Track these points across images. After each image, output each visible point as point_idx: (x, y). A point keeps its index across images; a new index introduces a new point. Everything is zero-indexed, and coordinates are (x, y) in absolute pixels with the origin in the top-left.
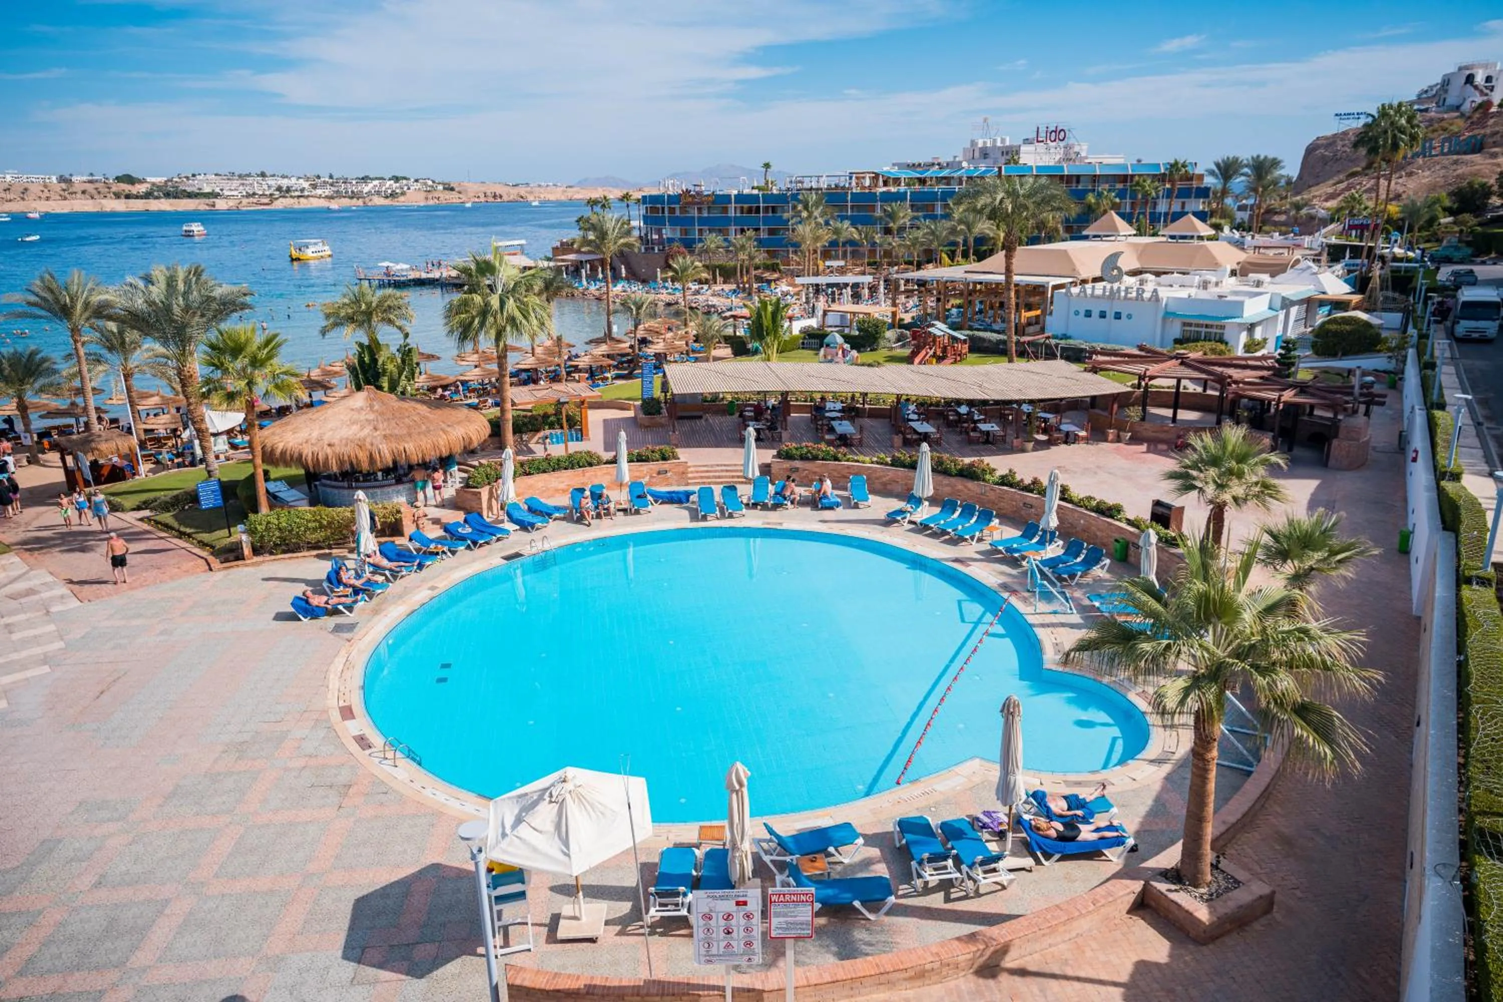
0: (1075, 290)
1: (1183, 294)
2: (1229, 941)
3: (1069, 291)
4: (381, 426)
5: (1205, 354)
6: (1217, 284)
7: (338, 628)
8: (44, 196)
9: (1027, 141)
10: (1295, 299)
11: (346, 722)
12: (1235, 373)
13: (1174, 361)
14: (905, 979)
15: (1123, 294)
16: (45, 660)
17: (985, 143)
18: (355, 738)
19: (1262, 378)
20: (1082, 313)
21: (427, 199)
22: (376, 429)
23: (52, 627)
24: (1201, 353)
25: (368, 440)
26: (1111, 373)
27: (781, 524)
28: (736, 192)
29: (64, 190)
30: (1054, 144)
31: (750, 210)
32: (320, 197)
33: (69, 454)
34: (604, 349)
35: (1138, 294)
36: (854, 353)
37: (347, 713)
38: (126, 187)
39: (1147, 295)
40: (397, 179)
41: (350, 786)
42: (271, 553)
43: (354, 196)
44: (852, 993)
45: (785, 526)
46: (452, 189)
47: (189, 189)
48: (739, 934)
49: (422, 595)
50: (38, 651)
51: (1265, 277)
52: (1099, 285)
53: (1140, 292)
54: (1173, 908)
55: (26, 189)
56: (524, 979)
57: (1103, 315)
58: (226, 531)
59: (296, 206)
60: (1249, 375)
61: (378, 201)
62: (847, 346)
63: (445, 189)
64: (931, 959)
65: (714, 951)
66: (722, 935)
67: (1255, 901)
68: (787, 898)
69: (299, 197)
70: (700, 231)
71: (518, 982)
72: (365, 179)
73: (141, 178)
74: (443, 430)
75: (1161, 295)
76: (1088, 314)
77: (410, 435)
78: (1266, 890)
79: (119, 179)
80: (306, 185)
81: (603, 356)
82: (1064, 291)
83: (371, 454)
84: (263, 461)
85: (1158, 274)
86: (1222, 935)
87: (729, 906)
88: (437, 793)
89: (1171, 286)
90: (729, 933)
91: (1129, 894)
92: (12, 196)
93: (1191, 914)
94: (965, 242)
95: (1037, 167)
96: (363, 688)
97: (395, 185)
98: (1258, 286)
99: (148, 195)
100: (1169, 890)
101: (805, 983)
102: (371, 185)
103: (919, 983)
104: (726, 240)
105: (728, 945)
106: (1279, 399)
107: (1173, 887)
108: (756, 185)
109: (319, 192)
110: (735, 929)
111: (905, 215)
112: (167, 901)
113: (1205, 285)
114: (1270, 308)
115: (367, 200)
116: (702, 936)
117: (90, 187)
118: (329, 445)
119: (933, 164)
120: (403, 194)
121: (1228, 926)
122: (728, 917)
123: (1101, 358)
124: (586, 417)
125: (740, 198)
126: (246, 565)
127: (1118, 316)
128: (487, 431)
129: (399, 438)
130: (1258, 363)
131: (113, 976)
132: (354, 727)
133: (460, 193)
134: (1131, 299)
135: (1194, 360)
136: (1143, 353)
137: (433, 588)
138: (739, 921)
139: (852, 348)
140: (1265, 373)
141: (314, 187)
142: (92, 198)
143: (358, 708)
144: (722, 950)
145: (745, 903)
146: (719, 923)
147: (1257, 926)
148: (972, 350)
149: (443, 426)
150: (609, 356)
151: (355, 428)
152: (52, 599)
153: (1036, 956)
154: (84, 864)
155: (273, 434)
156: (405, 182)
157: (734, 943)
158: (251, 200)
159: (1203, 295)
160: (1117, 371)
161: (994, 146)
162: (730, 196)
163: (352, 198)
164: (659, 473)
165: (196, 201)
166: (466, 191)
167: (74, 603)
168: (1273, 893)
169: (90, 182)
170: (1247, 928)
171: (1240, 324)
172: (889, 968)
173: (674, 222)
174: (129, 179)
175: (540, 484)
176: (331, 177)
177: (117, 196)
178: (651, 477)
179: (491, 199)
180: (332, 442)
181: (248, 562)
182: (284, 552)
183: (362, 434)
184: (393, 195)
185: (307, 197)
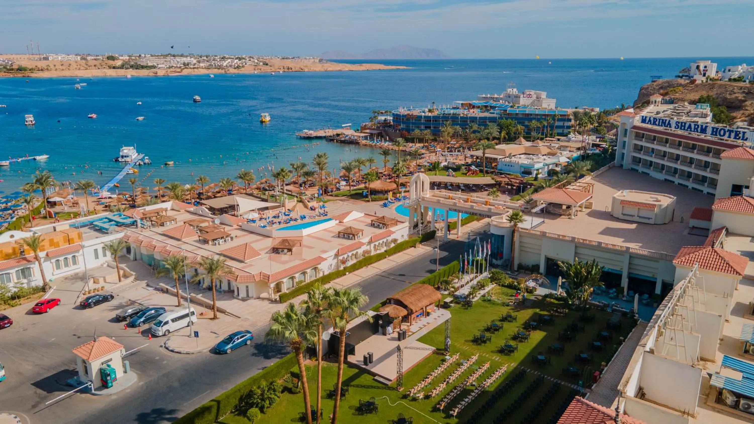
21: (255, 69)
28: (424, 115)
31: (428, 121)
32: (203, 68)
38: (111, 62)
39: (517, 162)
43: (220, 67)
46: (267, 64)
47: (141, 64)
59: (193, 73)
61: (232, 71)
63: (264, 64)
69: (194, 68)
72: (224, 58)
73: (116, 57)
79: (107, 58)
80: (195, 61)
95: (518, 111)
97: (239, 62)
99: (122, 67)
102: (227, 62)
109: (202, 65)
114: (543, 166)
115: (226, 70)
117: (97, 63)
120: (243, 67)
133: (271, 66)
141: (199, 62)
156: (244, 60)
158: (172, 70)
162: (421, 116)
163: (219, 69)
165: (147, 71)
166: (274, 66)
174: (111, 58)
177: (109, 67)
179: (286, 70)
184: (238, 67)
185: (197, 68)
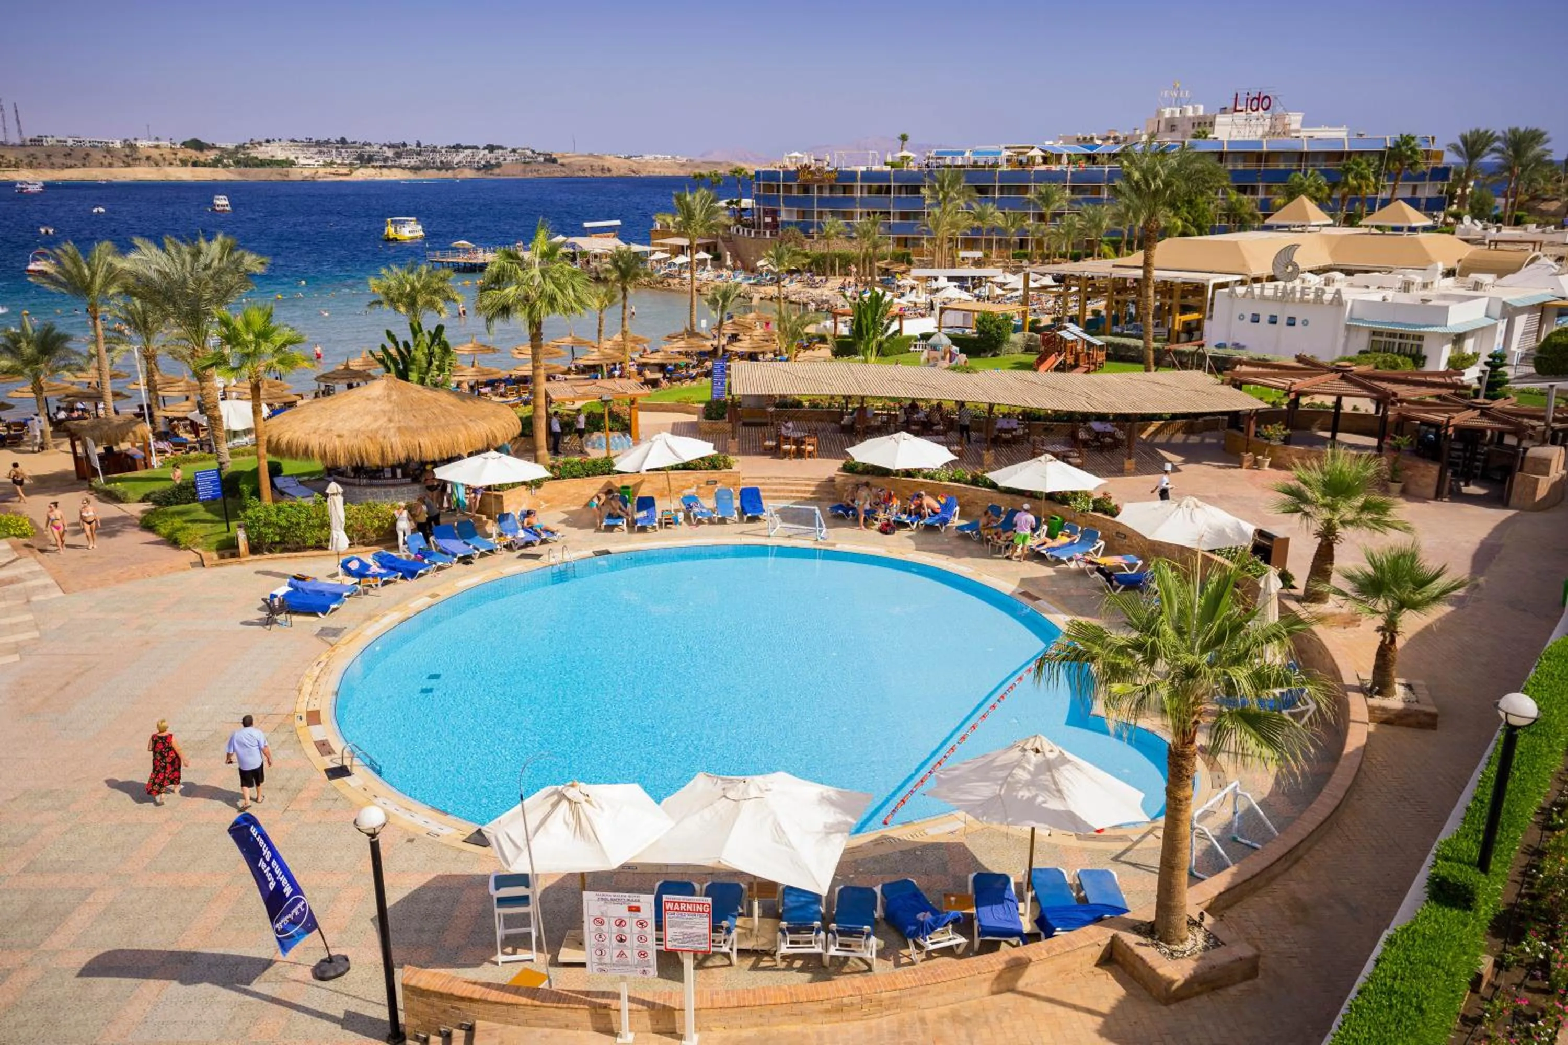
0: (1241, 290)
1: (1377, 297)
2: (1195, 1002)
3: (1233, 291)
4: (396, 418)
5: (1377, 368)
6: (1425, 286)
7: (324, 633)
8: (106, 162)
9: (1224, 110)
10: (1519, 305)
11: (312, 728)
12: (1402, 391)
13: (1333, 374)
14: (820, 1012)
15: (1298, 295)
16: (17, 648)
17: (1173, 112)
18: (315, 743)
19: (1439, 397)
20: (1248, 317)
21: (525, 171)
22: (390, 420)
23: (29, 617)
24: (1372, 367)
25: (381, 432)
26: (1252, 386)
27: (834, 545)
28: (863, 169)
29: (127, 156)
30: (1255, 114)
31: (879, 190)
32: (404, 168)
33: (79, 439)
34: (680, 345)
35: (1317, 295)
36: (963, 357)
37: (314, 717)
38: (193, 154)
39: (1328, 297)
40: (491, 148)
41: (300, 791)
42: (270, 551)
43: (442, 167)
44: (761, 1021)
45: (839, 547)
46: (554, 161)
47: (261, 157)
48: (632, 942)
49: (422, 602)
50: (12, 639)
51: (1488, 279)
52: (1270, 286)
53: (1319, 293)
54: (1138, 964)
55: (88, 155)
56: (420, 980)
57: (1273, 320)
58: (225, 525)
59: (377, 178)
60: (1426, 393)
61: (470, 174)
62: (955, 349)
63: (545, 160)
64: (851, 993)
65: (607, 959)
66: (615, 942)
67: (1233, 962)
68: (683, 907)
69: (381, 167)
70: (820, 214)
71: (413, 983)
72: (457, 148)
73: (210, 142)
74: (463, 424)
75: (1345, 297)
76: (1256, 319)
77: (427, 428)
78: (1247, 951)
79: (185, 144)
80: (389, 154)
81: (680, 353)
82: (1227, 290)
83: (382, 449)
84: (268, 451)
85: (1349, 273)
86: (1189, 997)
87: (621, 911)
88: (388, 802)
89: (1368, 287)
90: (622, 940)
91: (1092, 945)
92: (73, 162)
93: (1154, 970)
94: (1131, 231)
95: (1229, 142)
96: (337, 694)
97: (489, 156)
98: (1475, 289)
99: (215, 163)
100: (1140, 944)
101: (709, 1005)
102: (462, 155)
103: (837, 1017)
104: (848, 225)
105: (622, 954)
106: (1448, 421)
107: (1143, 941)
108: (889, 160)
109: (404, 161)
110: (628, 936)
111: (1062, 198)
112: (92, 890)
113: (1407, 286)
114: (1487, 316)
115: (458, 172)
116: (594, 941)
117: (155, 153)
118: (339, 436)
119: (1108, 138)
120: (499, 165)
121: (1197, 988)
122: (621, 923)
123: (1245, 369)
124: (636, 419)
125: (868, 176)
126: (241, 563)
127: (1291, 322)
128: (517, 429)
129: (415, 431)
130: (1441, 380)
131: (25, 957)
132: (318, 732)
133: (562, 165)
134: (1308, 302)
135: (1359, 375)
136: (1301, 365)
137: (434, 596)
138: (631, 929)
139: (961, 352)
140: (1444, 392)
141: (399, 156)
142: (157, 165)
143: (327, 715)
144: (615, 959)
145: (638, 909)
146: (610, 929)
147: (1233, 991)
148: (1109, 357)
149: (465, 420)
150: (687, 354)
151: (368, 419)
152: (35, 589)
153: (974, 1002)
154: (17, 849)
155: (281, 423)
156: (500, 151)
157: (628, 953)
158: (329, 170)
159: (1403, 298)
160: (1263, 385)
161: (1184, 118)
162: (855, 173)
163: (439, 169)
164: (708, 483)
165: (268, 170)
166: (569, 163)
167: (58, 593)
168: (1257, 957)
169: (157, 147)
170: (1220, 992)
171: (1443, 335)
172: (803, 998)
173: (789, 202)
174: (198, 145)
175: (572, 491)
176: (419, 145)
177: (184, 163)
178: (698, 487)
179: (598, 174)
180: (341, 433)
181: (243, 559)
182: (282, 551)
183: (375, 426)
184: (488, 166)
185: (390, 167)
